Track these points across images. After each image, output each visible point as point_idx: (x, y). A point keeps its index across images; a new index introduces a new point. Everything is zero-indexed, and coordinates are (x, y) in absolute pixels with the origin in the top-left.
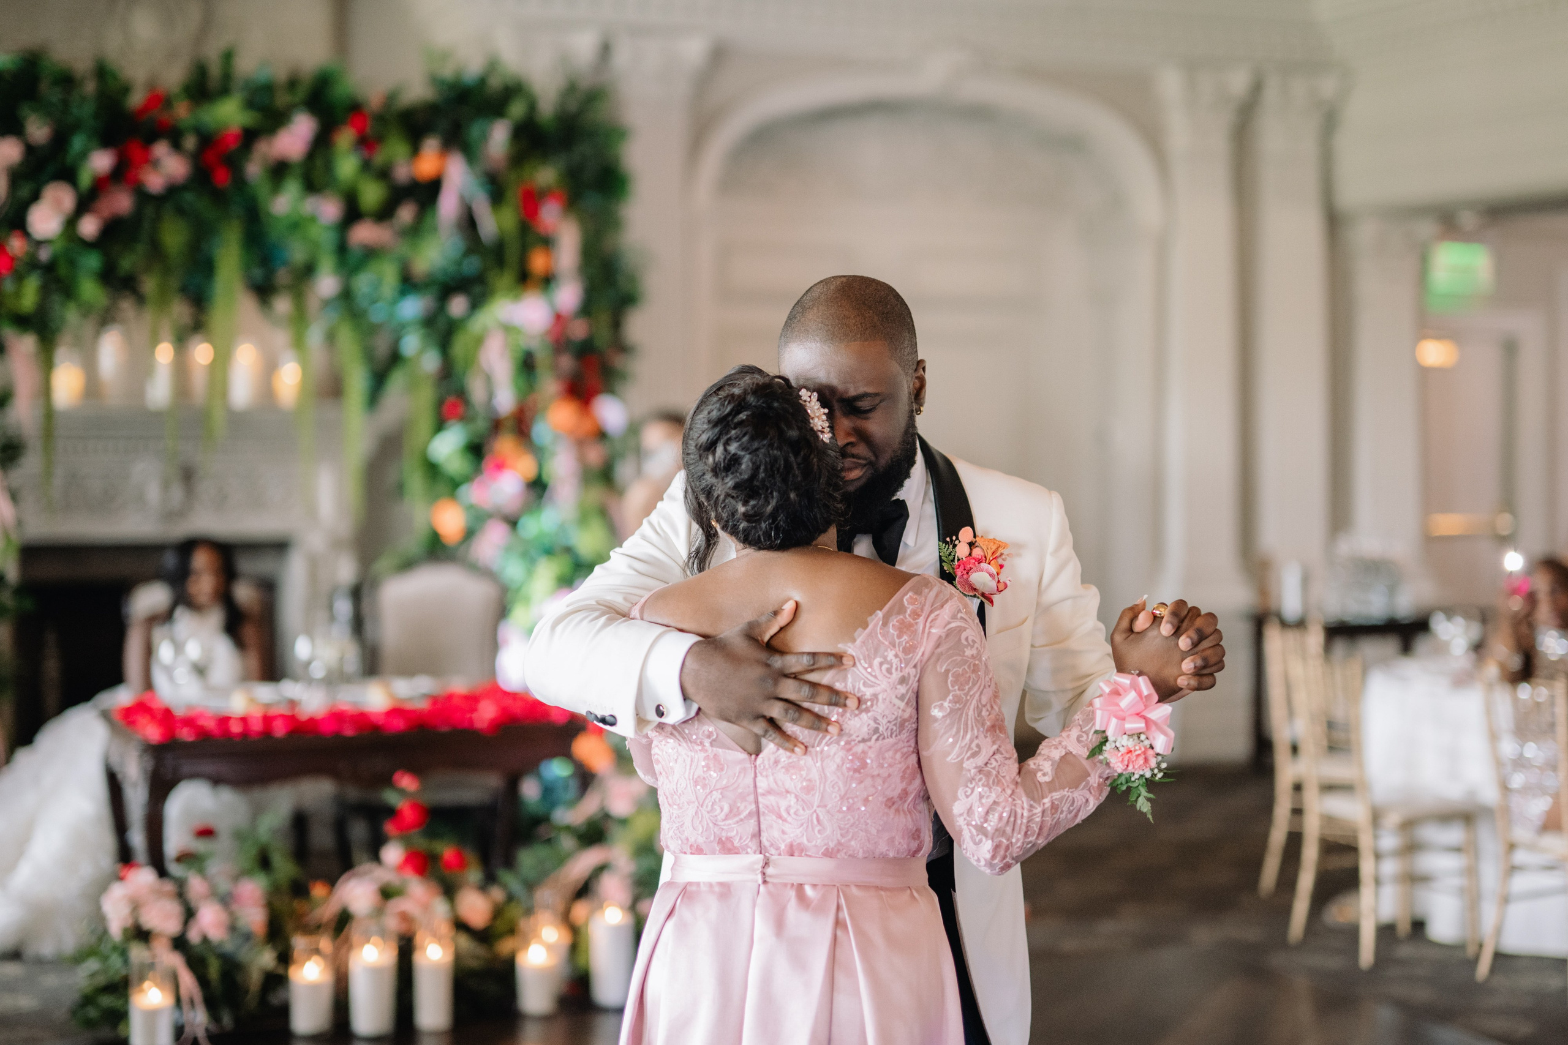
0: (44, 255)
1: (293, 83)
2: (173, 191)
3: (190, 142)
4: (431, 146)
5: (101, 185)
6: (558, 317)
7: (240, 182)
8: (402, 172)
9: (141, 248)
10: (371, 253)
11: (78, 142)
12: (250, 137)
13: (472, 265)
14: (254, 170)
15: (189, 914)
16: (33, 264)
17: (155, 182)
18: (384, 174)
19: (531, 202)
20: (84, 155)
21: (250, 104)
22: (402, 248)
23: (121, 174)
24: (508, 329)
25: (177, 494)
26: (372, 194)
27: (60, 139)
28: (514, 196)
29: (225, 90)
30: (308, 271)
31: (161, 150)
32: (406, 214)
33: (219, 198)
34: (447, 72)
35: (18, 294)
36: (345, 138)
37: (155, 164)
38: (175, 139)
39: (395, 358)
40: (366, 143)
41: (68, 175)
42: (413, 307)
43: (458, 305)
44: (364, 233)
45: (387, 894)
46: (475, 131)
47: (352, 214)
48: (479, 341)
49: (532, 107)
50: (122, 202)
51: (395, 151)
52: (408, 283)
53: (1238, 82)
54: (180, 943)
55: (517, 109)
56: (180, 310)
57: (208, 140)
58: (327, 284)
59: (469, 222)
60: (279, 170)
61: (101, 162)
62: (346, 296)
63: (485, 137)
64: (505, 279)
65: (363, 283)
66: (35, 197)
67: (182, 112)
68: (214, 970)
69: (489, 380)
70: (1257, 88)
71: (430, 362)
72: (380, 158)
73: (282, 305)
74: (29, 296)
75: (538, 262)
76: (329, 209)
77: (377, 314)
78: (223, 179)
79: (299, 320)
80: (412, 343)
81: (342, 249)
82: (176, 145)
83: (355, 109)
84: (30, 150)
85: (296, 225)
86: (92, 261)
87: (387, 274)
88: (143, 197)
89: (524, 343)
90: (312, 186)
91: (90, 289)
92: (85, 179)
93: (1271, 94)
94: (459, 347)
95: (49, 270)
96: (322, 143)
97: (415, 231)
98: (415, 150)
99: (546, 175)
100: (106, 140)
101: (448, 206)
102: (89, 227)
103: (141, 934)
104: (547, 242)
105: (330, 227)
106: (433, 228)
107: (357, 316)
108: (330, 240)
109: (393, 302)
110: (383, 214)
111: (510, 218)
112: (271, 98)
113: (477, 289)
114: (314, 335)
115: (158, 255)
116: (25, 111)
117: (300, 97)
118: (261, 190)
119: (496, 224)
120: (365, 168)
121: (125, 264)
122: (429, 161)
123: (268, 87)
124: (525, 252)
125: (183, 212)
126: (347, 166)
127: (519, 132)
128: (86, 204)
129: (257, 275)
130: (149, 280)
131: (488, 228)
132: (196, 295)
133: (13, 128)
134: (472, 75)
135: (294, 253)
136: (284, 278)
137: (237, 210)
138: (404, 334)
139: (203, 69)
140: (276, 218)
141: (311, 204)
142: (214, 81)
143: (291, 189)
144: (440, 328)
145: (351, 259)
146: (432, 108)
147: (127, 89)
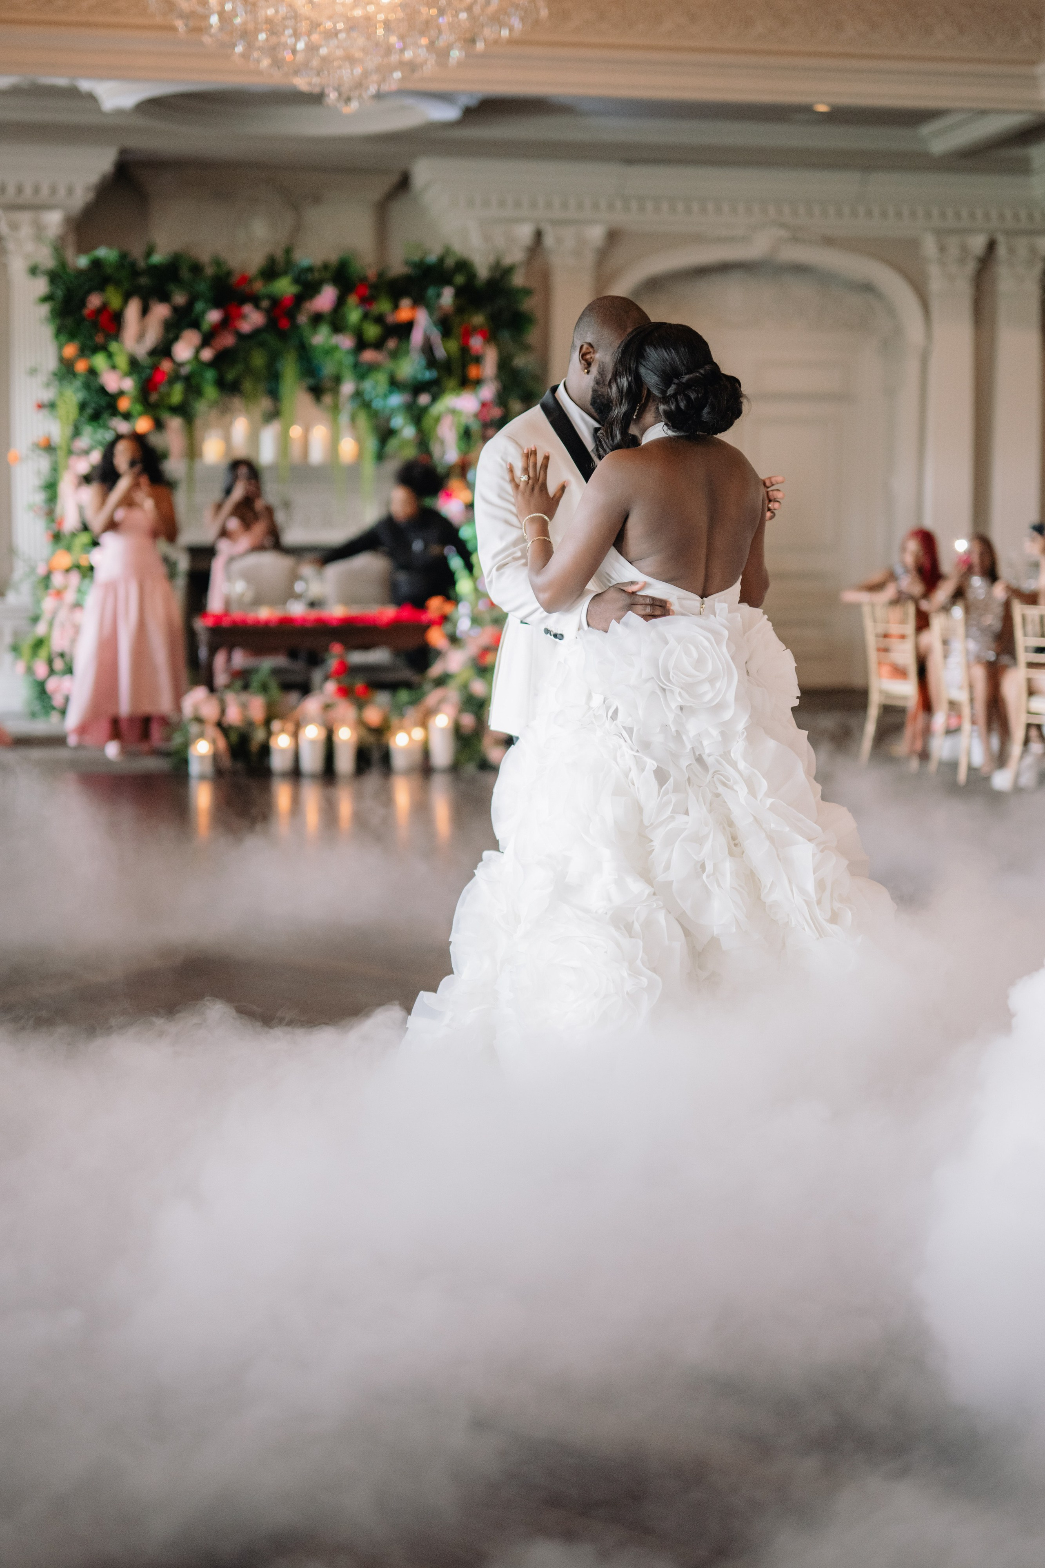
0: (185, 371)
1: (326, 267)
2: (256, 332)
3: (265, 304)
4: (405, 303)
5: (215, 330)
6: (484, 405)
7: (295, 327)
8: (391, 319)
9: (239, 368)
10: (372, 367)
11: (199, 306)
12: (299, 299)
13: (431, 374)
14: (302, 319)
15: (223, 712)
16: (176, 377)
17: (246, 327)
18: (379, 319)
19: (467, 334)
20: (204, 312)
21: (297, 281)
22: (389, 364)
23: (226, 324)
24: (453, 412)
26: (372, 331)
27: (190, 304)
28: (458, 331)
29: (285, 273)
30: (338, 380)
31: (248, 309)
32: (391, 344)
33: (283, 336)
34: (416, 258)
35: (169, 395)
36: (352, 300)
37: (245, 316)
38: (255, 300)
39: (390, 432)
40: (366, 301)
41: (195, 324)
42: (396, 400)
43: (424, 399)
44: (369, 355)
45: (328, 707)
46: (431, 292)
47: (361, 344)
48: (438, 420)
49: (471, 276)
50: (227, 340)
51: (383, 306)
52: (394, 384)
53: (978, 243)
54: (220, 725)
55: (460, 279)
56: (266, 403)
57: (275, 302)
58: (348, 388)
59: (428, 349)
60: (317, 319)
61: (214, 316)
62: (358, 394)
63: (439, 296)
64: (452, 383)
65: (367, 385)
66: (176, 338)
67: (259, 287)
68: (234, 737)
69: (442, 443)
70: (991, 246)
71: (410, 432)
72: (374, 311)
73: (327, 399)
74: (177, 395)
75: (473, 372)
76: (346, 342)
77: (378, 404)
78: (284, 324)
79: (335, 409)
80: (398, 421)
81: (356, 366)
82: (257, 306)
83: (361, 280)
84: (176, 310)
85: (330, 351)
86: (210, 375)
87: (382, 378)
88: (242, 337)
89: (464, 420)
90: (336, 329)
91: (211, 391)
92: (206, 326)
93: (1002, 251)
94: (427, 422)
95: (187, 380)
96: (340, 302)
97: (395, 355)
98: (396, 307)
99: (478, 319)
100: (217, 304)
101: (417, 337)
102: (207, 354)
103: (199, 720)
104: (478, 360)
105: (348, 352)
106: (407, 352)
107: (366, 405)
108: (349, 360)
109: (385, 396)
110: (378, 345)
111: (453, 345)
112: (310, 277)
113: (435, 389)
114: (344, 419)
115: (249, 371)
116: (172, 287)
117: (328, 275)
118: (306, 331)
119: (446, 350)
120: (365, 316)
121: (230, 376)
122: (405, 312)
123: (310, 269)
124: (464, 366)
125: (262, 344)
126: (354, 315)
127: (459, 293)
128: (206, 341)
129: (311, 381)
130: (247, 385)
131: (440, 352)
132: (274, 394)
133: (165, 298)
134: (432, 258)
135: (328, 369)
136: (328, 384)
137: (293, 342)
138: (393, 416)
139: (272, 258)
140: (316, 347)
141: (336, 339)
142: (279, 268)
143: (324, 330)
144: (415, 412)
145: (361, 370)
146: (407, 279)
147: (229, 273)
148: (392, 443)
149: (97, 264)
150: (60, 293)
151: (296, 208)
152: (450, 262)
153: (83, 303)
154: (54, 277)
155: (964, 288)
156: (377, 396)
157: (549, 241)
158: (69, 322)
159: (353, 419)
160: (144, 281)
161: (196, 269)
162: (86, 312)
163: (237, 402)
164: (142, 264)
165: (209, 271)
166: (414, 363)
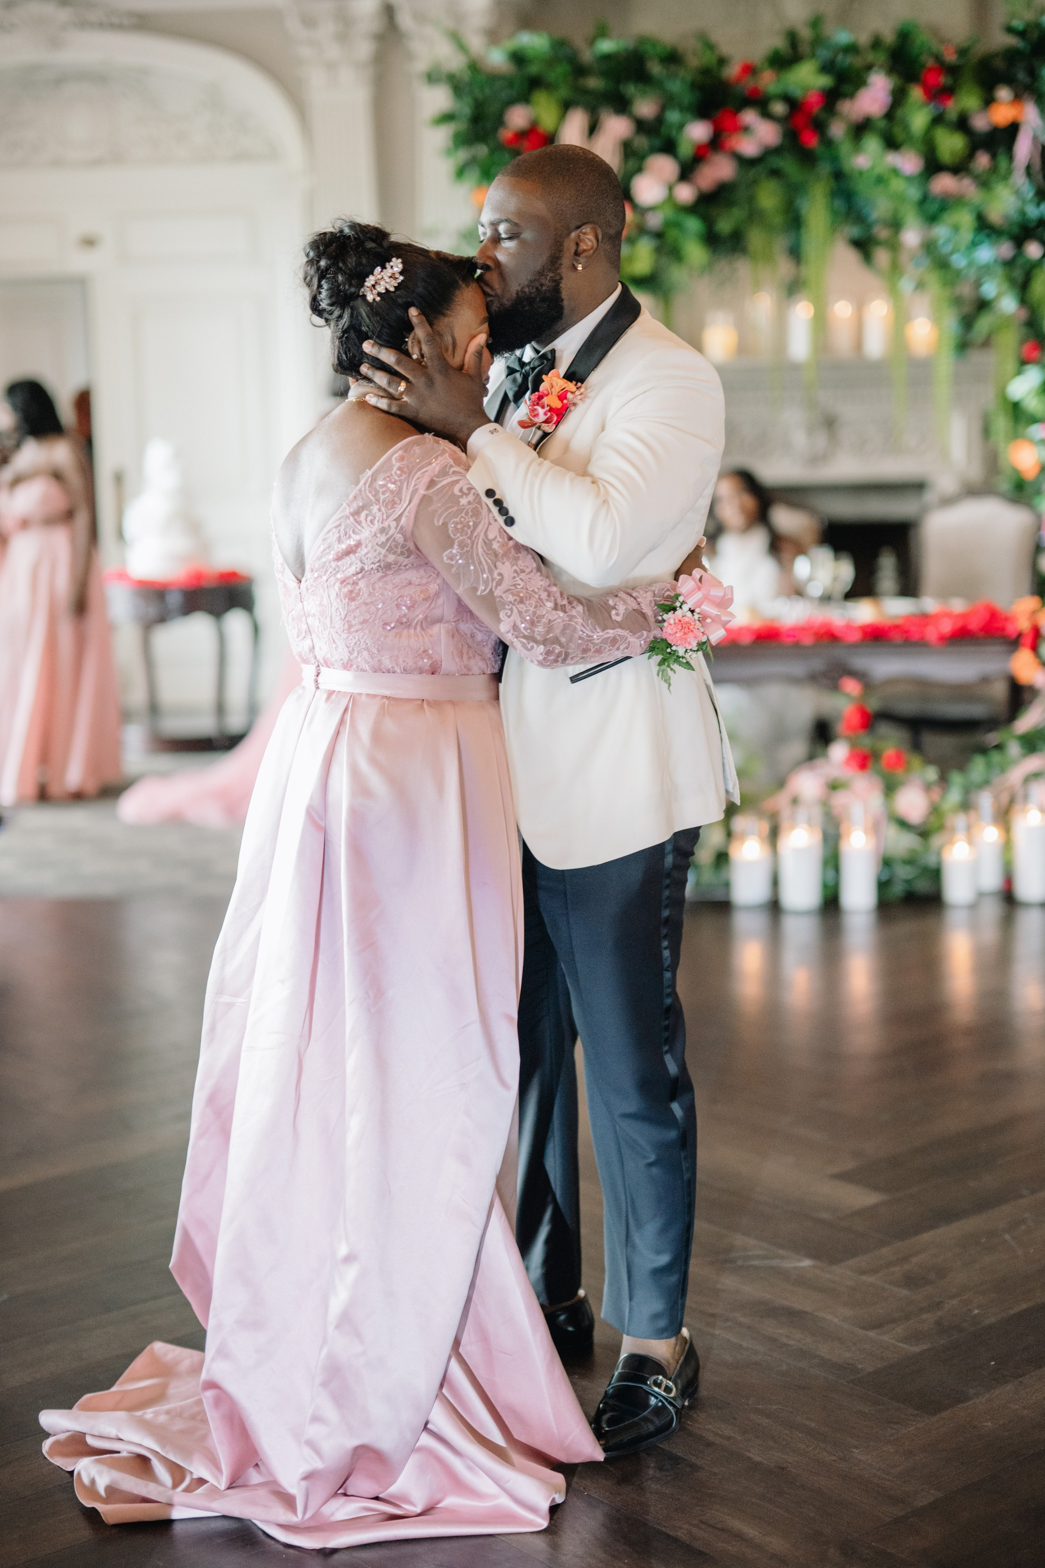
0: (654, 221)
1: (876, 44)
2: (766, 155)
3: (779, 109)
4: (1004, 93)
5: (701, 155)
7: (829, 143)
8: (980, 123)
9: (739, 211)
10: (948, 203)
11: (675, 117)
12: (831, 98)
14: (837, 130)
16: (644, 230)
17: (749, 147)
18: (962, 124)
20: (681, 126)
21: (827, 68)
22: (975, 197)
23: (716, 144)
25: (820, 439)
26: (949, 145)
27: (662, 115)
29: (810, 55)
30: (896, 225)
31: (749, 117)
32: (982, 163)
33: (807, 159)
35: (633, 259)
36: (916, 93)
37: (746, 129)
38: (761, 103)
39: (983, 305)
40: (939, 95)
41: (669, 147)
42: (986, 254)
43: (1032, 250)
44: (944, 183)
47: (931, 167)
50: (722, 170)
51: (968, 100)
52: (983, 229)
56: (784, 267)
57: (794, 105)
58: (911, 238)
59: (1041, 167)
60: (861, 128)
61: (697, 132)
62: (929, 247)
65: (941, 232)
66: (639, 168)
67: (768, 82)
71: (1008, 304)
72: (952, 108)
73: (881, 258)
74: (642, 259)
76: (908, 163)
77: (959, 261)
78: (810, 140)
79: (896, 269)
80: (990, 289)
81: (923, 201)
82: (766, 114)
84: (639, 125)
85: (880, 180)
86: (692, 225)
87: (965, 219)
88: (745, 163)
90: (892, 144)
91: (695, 252)
92: (686, 149)
94: (1037, 288)
95: (659, 235)
96: (898, 97)
97: (987, 181)
98: (989, 101)
100: (702, 111)
101: (1023, 149)
102: (685, 193)
105: (911, 180)
106: (1007, 174)
107: (942, 264)
108: (914, 193)
109: (970, 249)
110: (960, 166)
112: (848, 60)
114: (906, 285)
115: (755, 215)
116: (630, 89)
117: (879, 56)
118: (845, 148)
120: (938, 120)
121: (724, 226)
122: (1003, 109)
123: (852, 49)
125: (775, 173)
126: (919, 119)
128: (686, 173)
129: (855, 231)
130: (755, 238)
132: (795, 253)
133: (622, 105)
135: (880, 208)
136: (883, 233)
137: (824, 169)
138: (983, 280)
139: (793, 38)
140: (861, 173)
141: (893, 159)
142: (804, 48)
143: (872, 144)
144: (1018, 274)
145: (933, 208)
146: (1011, 55)
147: (722, 61)
148: (984, 324)
149: (518, 58)
150: (465, 109)
153: (500, 121)
154: (457, 86)
158: (482, 150)
159: (920, 286)
160: (594, 83)
161: (672, 58)
162: (505, 134)
163: (743, 267)
164: (587, 56)
165: (694, 62)
166: (1017, 193)
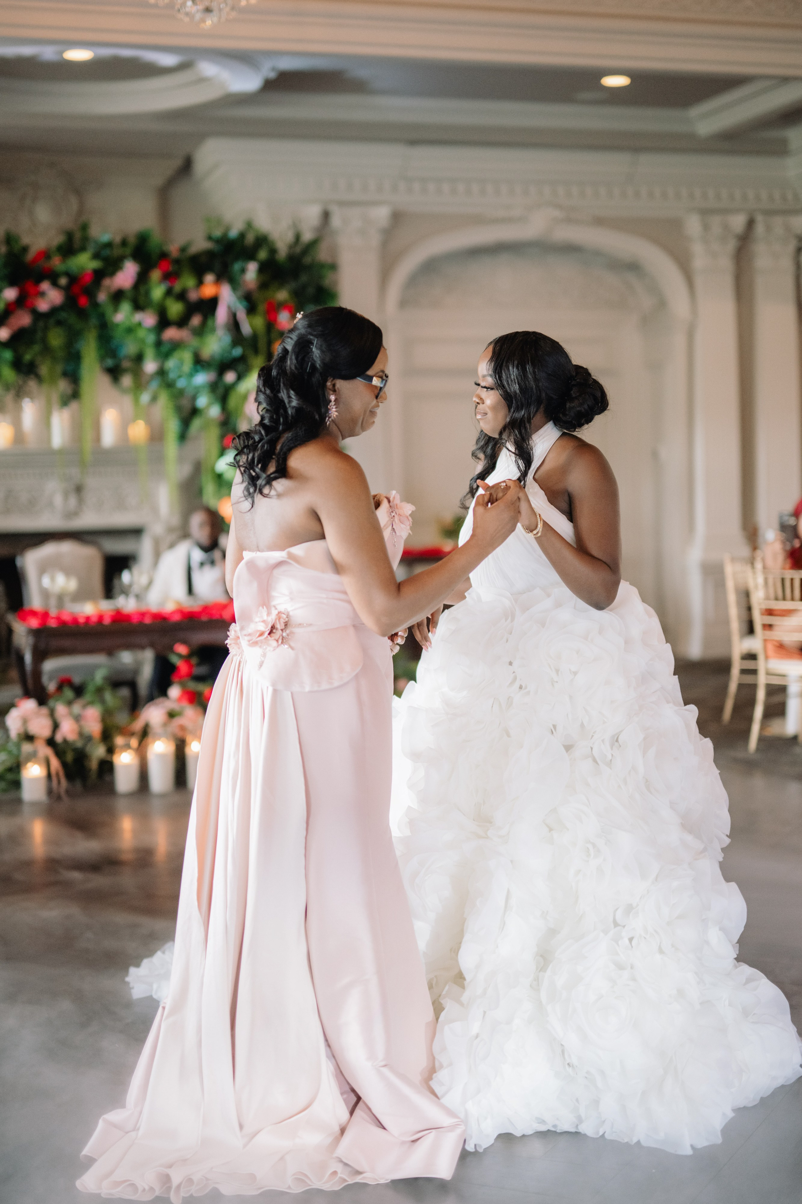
1: (124, 243)
2: (54, 311)
3: (63, 281)
4: (209, 278)
5: (10, 309)
7: (96, 305)
8: (193, 296)
9: (37, 348)
10: (176, 346)
12: (99, 275)
13: (238, 352)
14: (102, 297)
15: (56, 726)
17: (43, 306)
18: (182, 296)
19: (273, 310)
21: (96, 256)
22: (194, 342)
23: (21, 302)
25: (73, 501)
26: (175, 309)
28: (262, 307)
29: (83, 249)
30: (139, 358)
31: (45, 286)
32: (196, 321)
33: (82, 314)
34: (218, 233)
36: (156, 275)
37: (43, 294)
38: (53, 277)
39: (195, 412)
40: (169, 277)
42: (202, 378)
43: (230, 377)
44: (171, 333)
45: (172, 715)
46: (236, 267)
47: (164, 322)
48: (244, 398)
49: (273, 251)
50: (24, 319)
51: (188, 281)
52: (199, 362)
53: (738, 222)
54: (51, 742)
55: (263, 254)
56: (63, 386)
57: (74, 279)
58: (150, 366)
59: (234, 325)
60: (118, 296)
61: (10, 294)
62: (162, 373)
63: (243, 271)
65: (171, 364)
67: (56, 263)
68: (70, 757)
70: (751, 224)
71: (215, 411)
72: (178, 287)
73: (127, 380)
76: (149, 319)
77: (182, 383)
78: (83, 302)
79: (137, 387)
80: (202, 401)
81: (158, 344)
82: (55, 284)
83: (164, 255)
85: (130, 330)
86: (7, 355)
87: (187, 357)
88: (38, 316)
90: (138, 306)
91: (7, 373)
92: (1, 305)
93: (760, 229)
94: (232, 402)
96: (142, 278)
97: (200, 332)
98: (200, 283)
99: (282, 295)
100: (12, 281)
101: (222, 314)
102: (3, 334)
103: (29, 738)
105: (149, 330)
106: (213, 330)
107: (169, 385)
108: (151, 338)
109: (191, 375)
110: (182, 322)
111: (259, 321)
112: (110, 252)
113: (241, 367)
114: (146, 397)
115: (47, 350)
117: (128, 251)
118: (107, 308)
119: (251, 326)
120: (169, 293)
121: (28, 357)
122: (209, 289)
123: (109, 245)
124: (270, 343)
125: (59, 323)
126: (158, 292)
127: (263, 269)
128: (3, 321)
129: (110, 362)
130: (44, 368)
131: (246, 329)
132: (73, 376)
134: (233, 233)
135: (130, 348)
136: (126, 364)
137: (94, 321)
138: (198, 395)
139: (70, 236)
140: (117, 325)
141: (138, 317)
142: (77, 243)
143: (125, 308)
144: (221, 391)
145: (165, 349)
146: (210, 254)
147: (25, 249)
148: (196, 424)
151: (78, 193)
152: (250, 238)
155: (726, 263)
156: (180, 377)
157: (336, 221)
159: (156, 398)
165: (3, 249)
166: (220, 340)
